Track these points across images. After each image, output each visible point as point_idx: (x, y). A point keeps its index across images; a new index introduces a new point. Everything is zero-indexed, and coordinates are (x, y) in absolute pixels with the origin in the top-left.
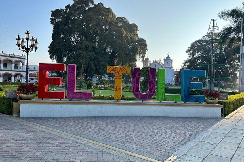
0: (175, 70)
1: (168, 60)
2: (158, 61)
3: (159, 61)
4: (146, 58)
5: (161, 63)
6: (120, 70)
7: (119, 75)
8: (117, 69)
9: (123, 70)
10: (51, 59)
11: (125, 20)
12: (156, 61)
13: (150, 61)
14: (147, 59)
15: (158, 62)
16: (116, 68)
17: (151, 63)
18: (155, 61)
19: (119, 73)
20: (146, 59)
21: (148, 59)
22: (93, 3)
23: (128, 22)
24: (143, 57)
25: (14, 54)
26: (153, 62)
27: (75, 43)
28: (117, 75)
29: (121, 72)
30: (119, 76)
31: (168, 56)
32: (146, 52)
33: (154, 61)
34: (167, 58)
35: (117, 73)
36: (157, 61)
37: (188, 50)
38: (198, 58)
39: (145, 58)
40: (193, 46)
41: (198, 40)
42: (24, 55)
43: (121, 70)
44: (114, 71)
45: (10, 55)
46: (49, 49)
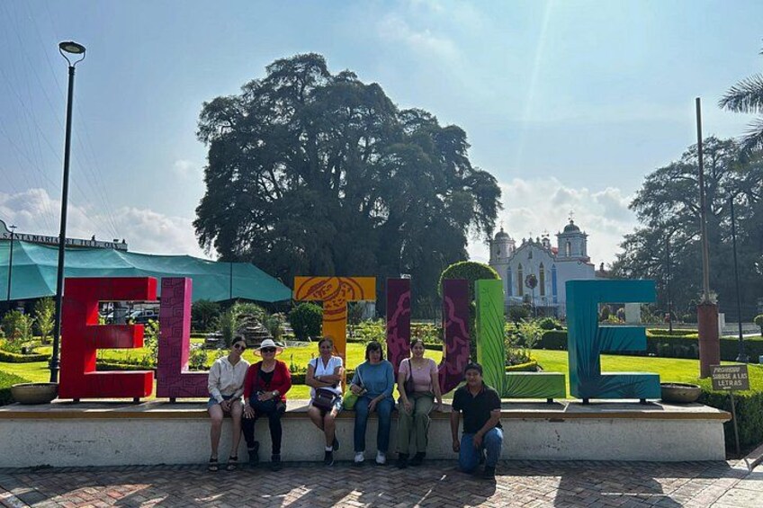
0: (597, 268)
1: (572, 235)
2: (538, 239)
3: (541, 238)
4: (499, 231)
5: (549, 245)
6: (338, 290)
7: (336, 308)
8: (330, 286)
9: (351, 288)
10: (202, 247)
11: (425, 118)
12: (531, 240)
13: (514, 242)
14: (501, 234)
15: (538, 243)
16: (324, 282)
17: (514, 247)
18: (527, 240)
19: (337, 298)
20: (497, 235)
21: (507, 235)
22: (326, 74)
23: (436, 123)
24: (489, 230)
25: (93, 238)
26: (521, 242)
27: (275, 196)
28: (328, 306)
29: (344, 295)
30: (337, 312)
31: (572, 222)
32: (498, 215)
33: (524, 240)
34: (567, 229)
35: (330, 300)
36: (535, 241)
37: (637, 200)
38: (673, 223)
39: (496, 231)
40: (651, 187)
41: (667, 165)
42: (124, 241)
43: (342, 288)
44: (319, 293)
45: (82, 241)
46: (197, 217)
